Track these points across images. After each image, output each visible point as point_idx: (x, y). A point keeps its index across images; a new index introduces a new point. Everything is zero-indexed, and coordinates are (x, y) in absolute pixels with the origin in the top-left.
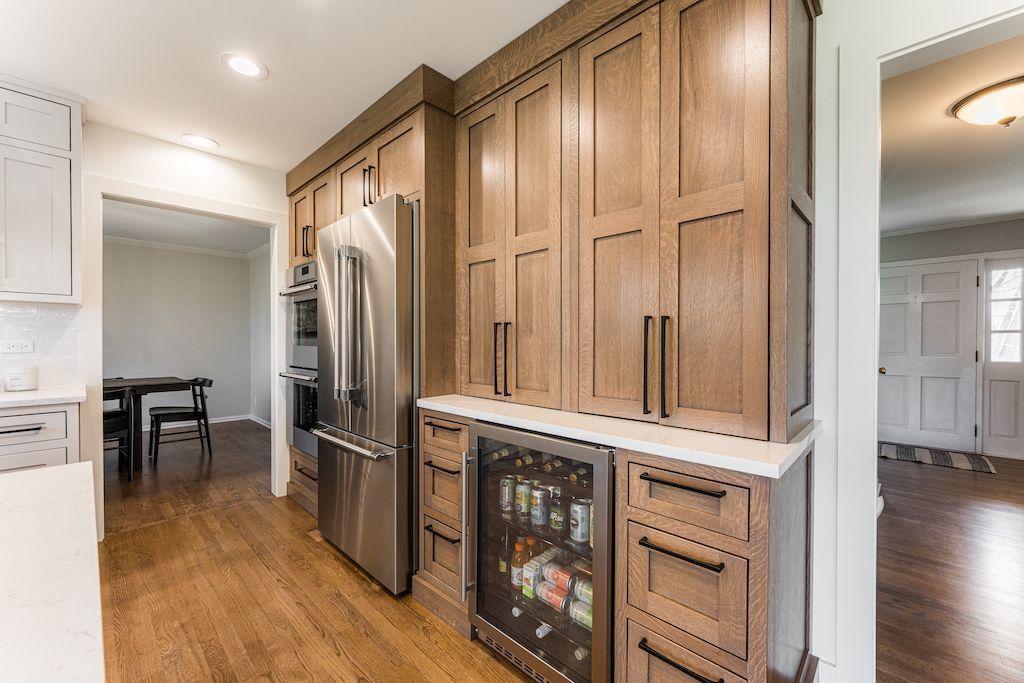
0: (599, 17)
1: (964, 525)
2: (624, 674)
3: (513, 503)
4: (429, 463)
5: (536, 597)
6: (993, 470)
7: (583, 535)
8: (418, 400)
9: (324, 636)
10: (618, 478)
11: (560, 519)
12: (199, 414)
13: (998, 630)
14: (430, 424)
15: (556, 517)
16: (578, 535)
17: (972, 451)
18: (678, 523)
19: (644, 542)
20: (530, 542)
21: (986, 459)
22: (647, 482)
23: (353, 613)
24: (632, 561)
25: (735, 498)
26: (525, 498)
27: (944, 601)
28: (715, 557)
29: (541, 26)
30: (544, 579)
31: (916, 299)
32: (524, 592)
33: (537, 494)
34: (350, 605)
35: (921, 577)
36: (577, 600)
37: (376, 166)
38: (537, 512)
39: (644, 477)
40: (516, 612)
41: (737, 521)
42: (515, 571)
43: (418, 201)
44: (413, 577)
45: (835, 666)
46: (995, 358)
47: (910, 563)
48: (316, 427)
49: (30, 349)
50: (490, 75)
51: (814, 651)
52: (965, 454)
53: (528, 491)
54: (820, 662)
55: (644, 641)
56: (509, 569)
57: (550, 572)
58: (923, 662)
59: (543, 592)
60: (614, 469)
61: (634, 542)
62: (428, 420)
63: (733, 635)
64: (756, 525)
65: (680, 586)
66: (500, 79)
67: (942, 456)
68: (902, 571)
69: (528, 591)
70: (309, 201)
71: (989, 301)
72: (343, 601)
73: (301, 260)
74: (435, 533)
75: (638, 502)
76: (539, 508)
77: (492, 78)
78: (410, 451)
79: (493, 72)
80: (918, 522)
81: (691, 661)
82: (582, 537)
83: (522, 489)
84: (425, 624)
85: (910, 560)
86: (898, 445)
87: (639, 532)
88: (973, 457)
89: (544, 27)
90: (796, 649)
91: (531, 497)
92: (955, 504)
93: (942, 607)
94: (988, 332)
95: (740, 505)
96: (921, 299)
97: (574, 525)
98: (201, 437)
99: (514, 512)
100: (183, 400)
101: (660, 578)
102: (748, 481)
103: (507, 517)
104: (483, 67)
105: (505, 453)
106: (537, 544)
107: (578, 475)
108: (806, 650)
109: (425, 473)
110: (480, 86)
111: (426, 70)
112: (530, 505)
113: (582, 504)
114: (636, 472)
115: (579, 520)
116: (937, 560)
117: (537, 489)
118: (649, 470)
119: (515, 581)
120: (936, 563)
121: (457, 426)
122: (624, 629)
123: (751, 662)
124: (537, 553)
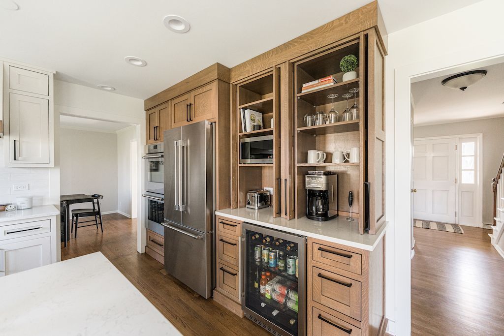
0: (297, 53)
1: (449, 258)
2: (311, 329)
3: (261, 258)
4: (221, 240)
5: (272, 298)
6: (463, 232)
7: (292, 272)
8: (216, 212)
9: (177, 319)
10: (308, 249)
11: (283, 265)
12: (96, 213)
13: (460, 304)
14: (221, 222)
15: (281, 264)
16: (290, 271)
17: (454, 223)
18: (333, 268)
19: (320, 275)
20: (268, 274)
21: (460, 227)
22: (321, 251)
23: (188, 307)
24: (314, 283)
25: (355, 258)
26: (266, 255)
27: (439, 293)
28: (348, 281)
29: (271, 52)
30: (275, 290)
31: (430, 155)
32: (266, 296)
33: (272, 254)
34: (186, 304)
35: (430, 282)
36: (290, 299)
37: (193, 104)
38: (272, 262)
39: (320, 249)
40: (263, 305)
41: (357, 267)
42: (262, 287)
43: (215, 122)
44: (214, 291)
45: (395, 322)
46: (464, 182)
47: (426, 277)
48: (163, 222)
49: (27, 188)
50: (247, 69)
51: (386, 316)
52: (451, 224)
53: (268, 253)
54: (389, 321)
55: (320, 315)
56: (259, 286)
57: (277, 287)
58: (429, 319)
59: (275, 297)
60: (307, 245)
61: (316, 276)
62: (220, 221)
63: (355, 312)
64: (364, 269)
65: (334, 292)
66: (252, 71)
67: (441, 226)
68: (423, 280)
69: (268, 296)
70: (157, 114)
71: (461, 156)
72: (182, 302)
73: (153, 142)
74: (224, 270)
75: (317, 259)
76: (273, 260)
77: (249, 70)
78: (212, 234)
79: (249, 67)
80: (430, 257)
81: (339, 323)
82: (292, 273)
83: (265, 252)
84: (221, 312)
85: (427, 275)
86: (423, 221)
87: (318, 271)
88: (455, 226)
89: (273, 52)
90: (380, 316)
91: (269, 255)
92: (446, 249)
93: (438, 295)
94: (461, 170)
95: (358, 261)
96: (432, 155)
97: (289, 268)
98: (97, 224)
99: (261, 261)
100: (88, 206)
101: (326, 289)
102: (360, 252)
103: (258, 264)
104: (244, 64)
105: (257, 236)
106: (271, 275)
107: (290, 247)
108: (383, 316)
109: (219, 244)
110: (242, 73)
111: (219, 65)
112: (269, 259)
113: (292, 258)
114: (316, 247)
115: (291, 265)
116: (437, 274)
117: (272, 252)
118: (321, 246)
119: (262, 292)
120: (436, 276)
121: (235, 224)
122: (311, 311)
123: (363, 322)
124: (271, 279)
